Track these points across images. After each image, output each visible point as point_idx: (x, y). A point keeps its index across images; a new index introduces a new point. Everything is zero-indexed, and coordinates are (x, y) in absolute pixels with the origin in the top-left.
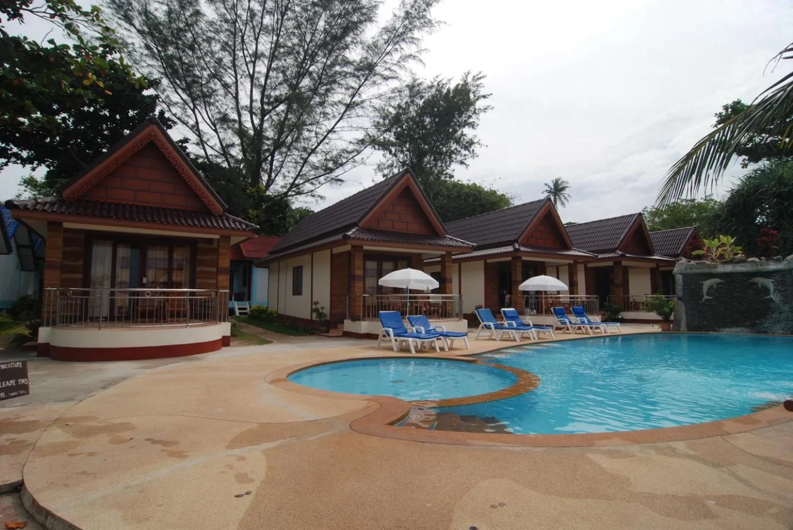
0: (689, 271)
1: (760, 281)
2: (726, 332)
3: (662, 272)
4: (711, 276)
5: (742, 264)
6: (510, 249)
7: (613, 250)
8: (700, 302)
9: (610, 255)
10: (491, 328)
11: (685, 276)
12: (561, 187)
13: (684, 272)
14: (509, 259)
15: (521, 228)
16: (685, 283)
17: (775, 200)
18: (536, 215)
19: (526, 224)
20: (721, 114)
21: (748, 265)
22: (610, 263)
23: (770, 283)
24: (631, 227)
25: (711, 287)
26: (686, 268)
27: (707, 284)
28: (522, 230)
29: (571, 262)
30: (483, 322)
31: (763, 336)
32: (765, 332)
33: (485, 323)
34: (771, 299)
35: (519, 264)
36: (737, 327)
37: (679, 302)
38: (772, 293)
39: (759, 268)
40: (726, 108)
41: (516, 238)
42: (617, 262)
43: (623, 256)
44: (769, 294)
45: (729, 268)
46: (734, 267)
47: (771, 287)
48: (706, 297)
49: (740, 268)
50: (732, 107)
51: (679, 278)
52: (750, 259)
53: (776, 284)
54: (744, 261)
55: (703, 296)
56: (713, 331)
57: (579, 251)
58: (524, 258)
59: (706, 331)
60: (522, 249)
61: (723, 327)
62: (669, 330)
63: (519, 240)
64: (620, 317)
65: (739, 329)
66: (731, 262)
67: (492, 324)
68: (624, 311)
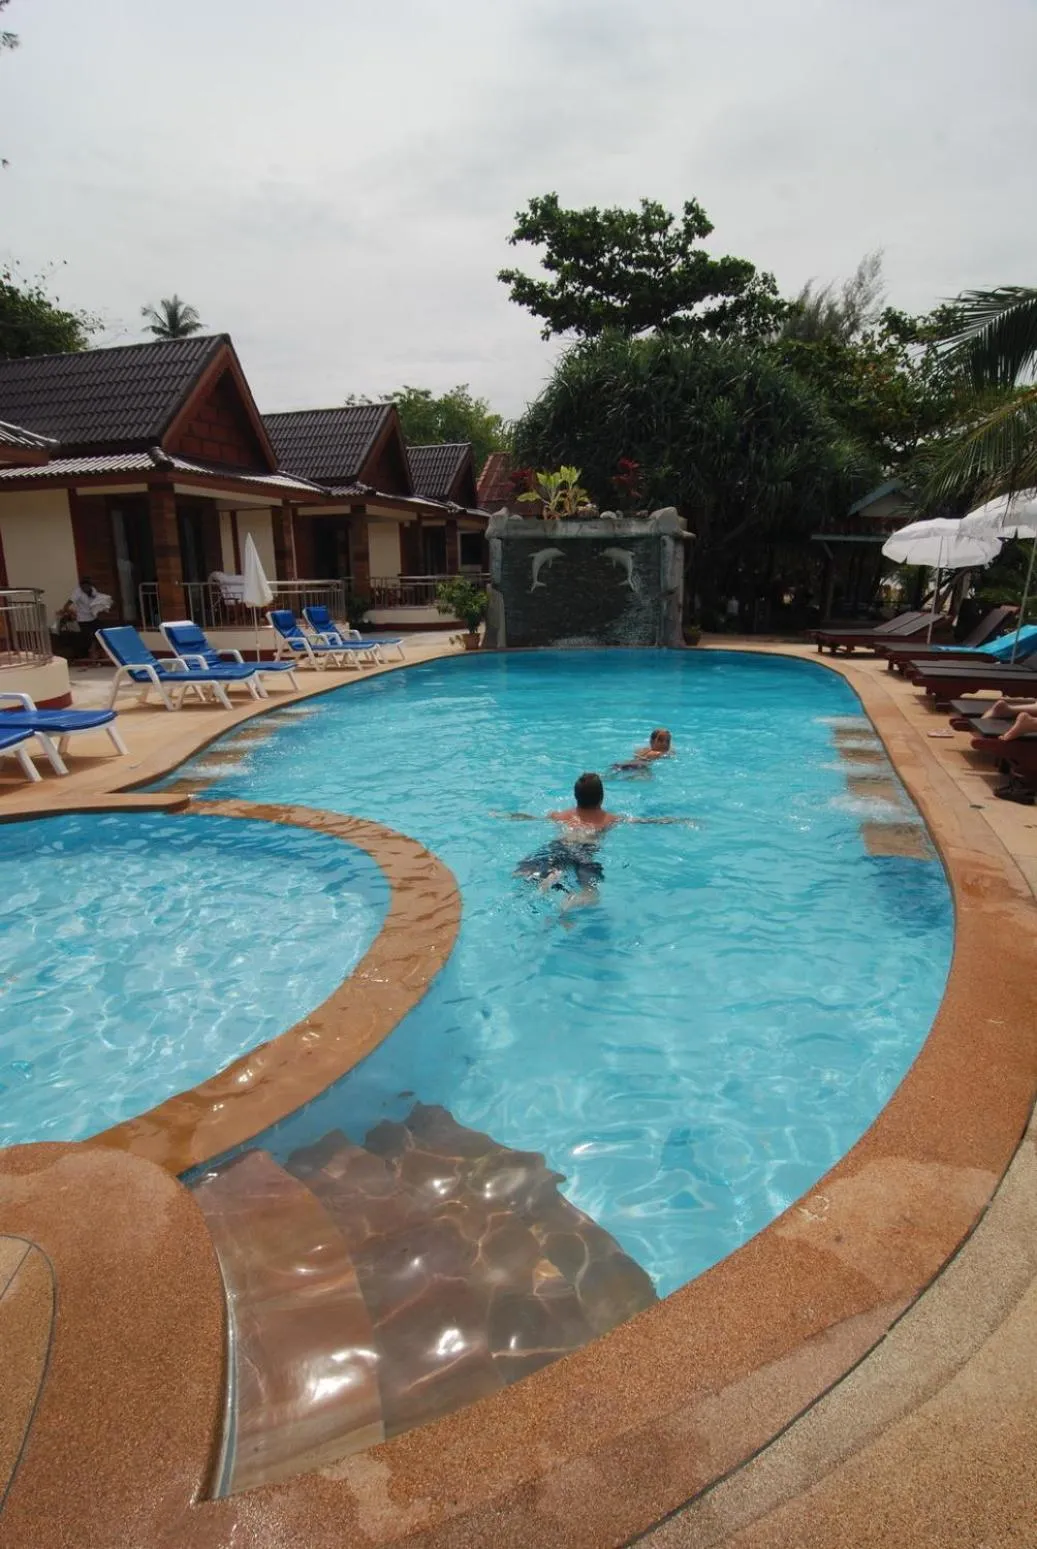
0: (512, 533)
1: (615, 553)
2: (562, 648)
3: (428, 529)
4: (548, 542)
5: (593, 523)
6: (142, 461)
7: (348, 482)
8: (528, 592)
9: (346, 491)
10: (149, 680)
11: (506, 541)
12: (183, 322)
13: (505, 534)
14: (142, 488)
15: (164, 408)
16: (507, 557)
17: (628, 405)
18: (198, 376)
19: (176, 399)
20: (525, 216)
21: (600, 524)
22: (346, 510)
23: (627, 558)
24: (380, 432)
25: (544, 565)
26: (507, 528)
27: (540, 557)
28: (169, 411)
29: (278, 502)
30: (123, 663)
31: (611, 650)
32: (617, 643)
33: (130, 666)
34: (629, 586)
35: (170, 504)
36: (580, 636)
37: (496, 592)
38: (630, 574)
39: (618, 531)
40: (534, 206)
41: (155, 433)
42: (358, 505)
43: (371, 494)
44: (626, 578)
45: (572, 530)
46: (581, 526)
47: (630, 565)
48: (537, 583)
49: (590, 530)
50: (543, 208)
51: (496, 545)
52: (604, 514)
53: (637, 559)
54: (596, 518)
55: (532, 581)
56: (544, 645)
57: (294, 479)
58: (180, 489)
59: (534, 646)
60: (179, 464)
61: (558, 637)
62: (477, 648)
63: (164, 441)
64: (366, 621)
65: (581, 640)
66: (575, 517)
67: (149, 667)
68: (372, 608)
